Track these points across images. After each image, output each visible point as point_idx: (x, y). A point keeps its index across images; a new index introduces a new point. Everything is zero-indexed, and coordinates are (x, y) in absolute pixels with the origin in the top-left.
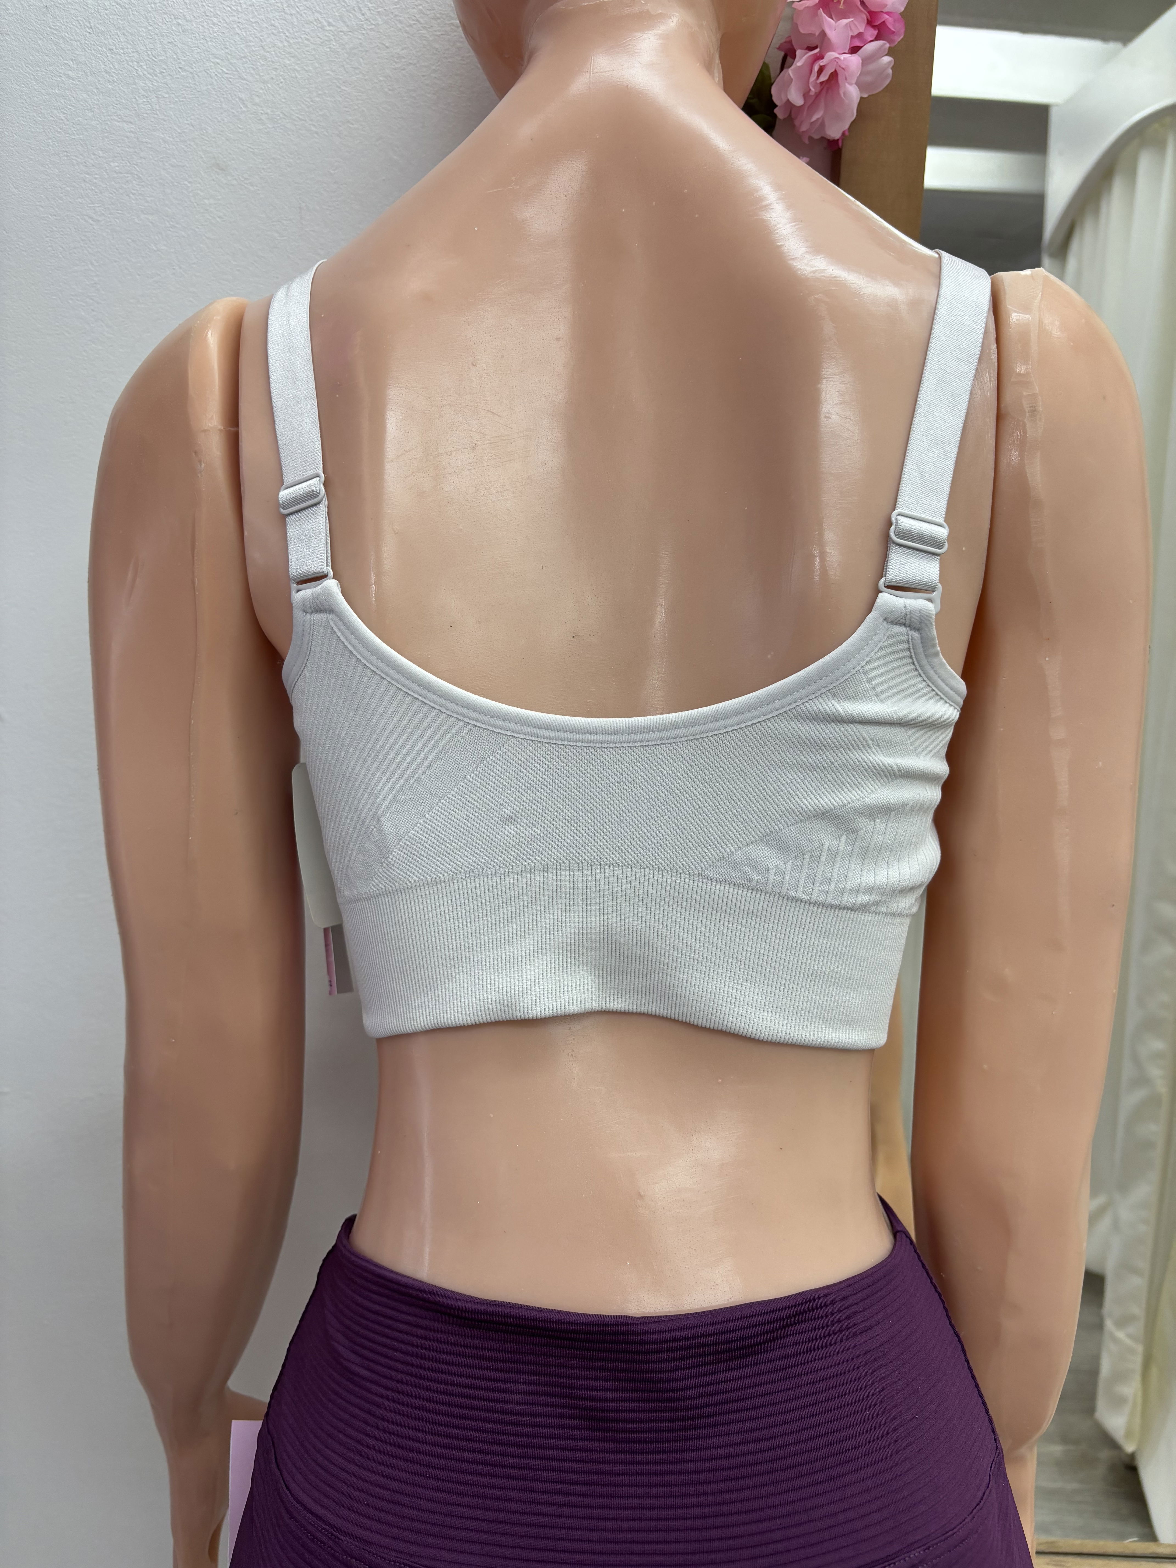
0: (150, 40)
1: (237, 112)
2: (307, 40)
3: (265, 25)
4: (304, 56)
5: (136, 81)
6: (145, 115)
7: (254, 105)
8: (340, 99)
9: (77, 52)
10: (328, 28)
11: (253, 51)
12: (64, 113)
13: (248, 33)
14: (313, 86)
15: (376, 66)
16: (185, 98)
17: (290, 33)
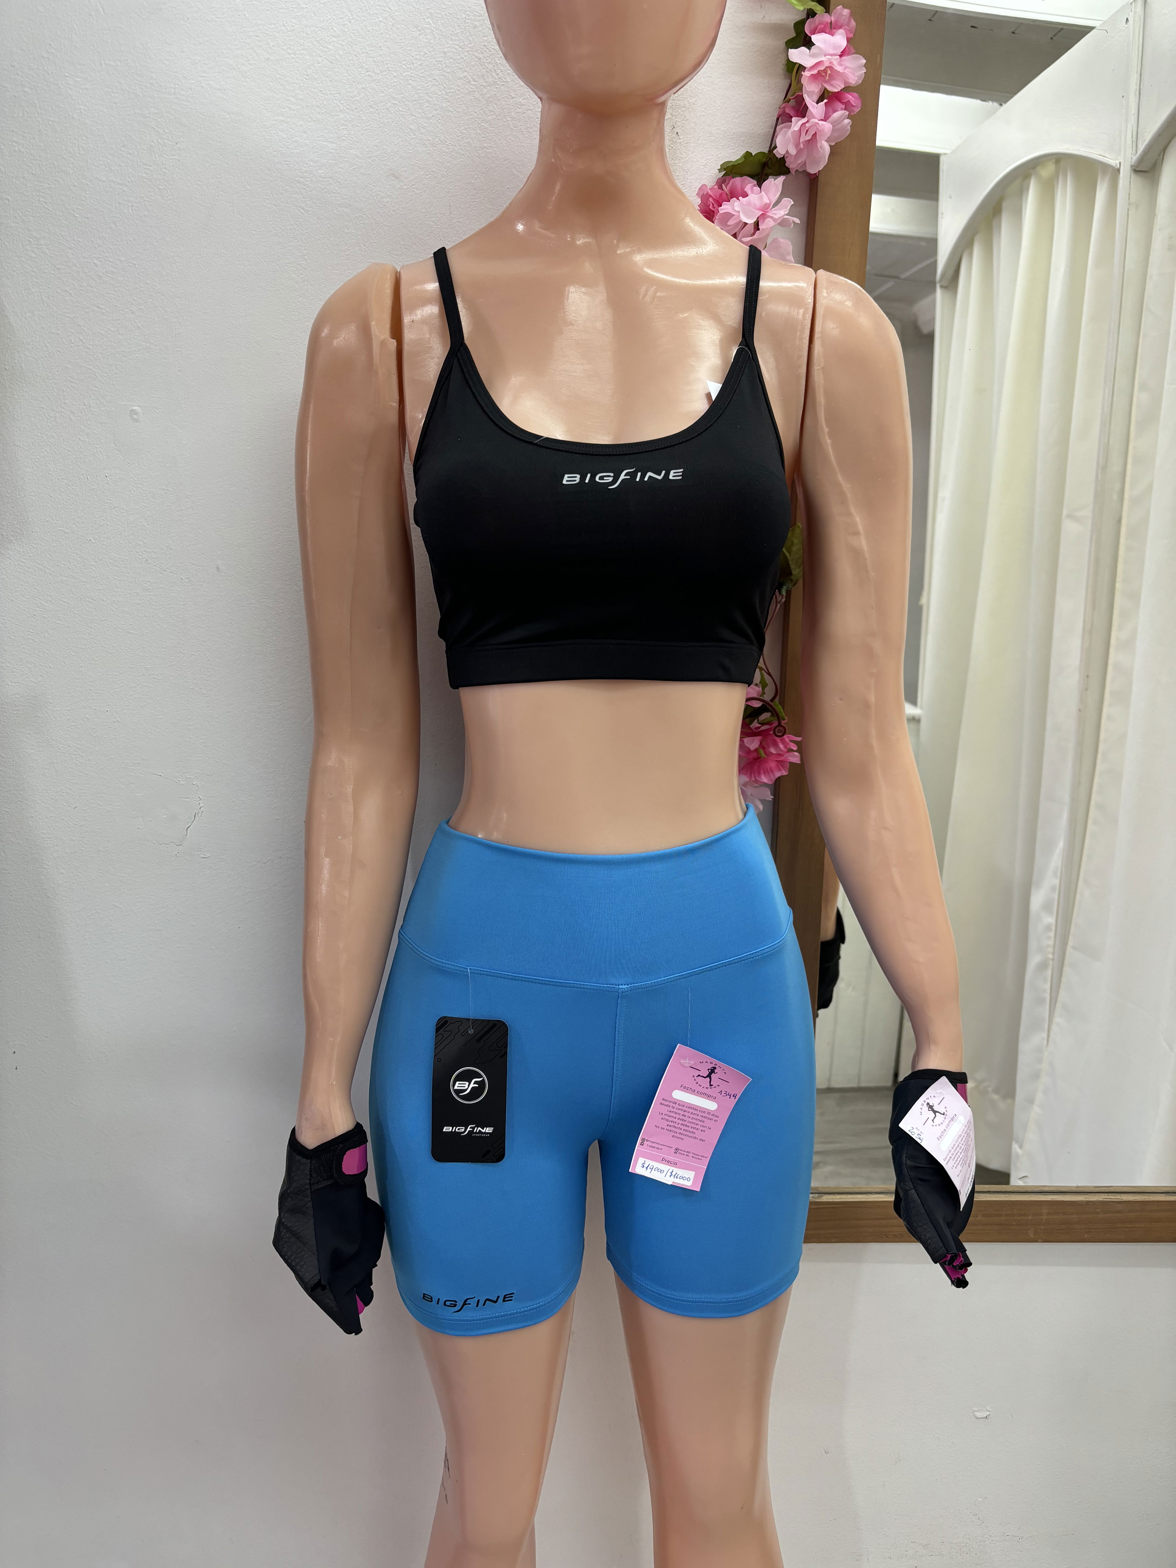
0: (349, 86)
1: (408, 138)
2: (458, 90)
3: (430, 79)
4: (456, 101)
5: (338, 113)
6: (344, 138)
7: (420, 134)
8: (480, 132)
9: (297, 92)
10: (473, 83)
11: (421, 97)
12: (286, 134)
13: (418, 84)
14: (462, 122)
15: (505, 110)
16: (372, 127)
17: (447, 85)
